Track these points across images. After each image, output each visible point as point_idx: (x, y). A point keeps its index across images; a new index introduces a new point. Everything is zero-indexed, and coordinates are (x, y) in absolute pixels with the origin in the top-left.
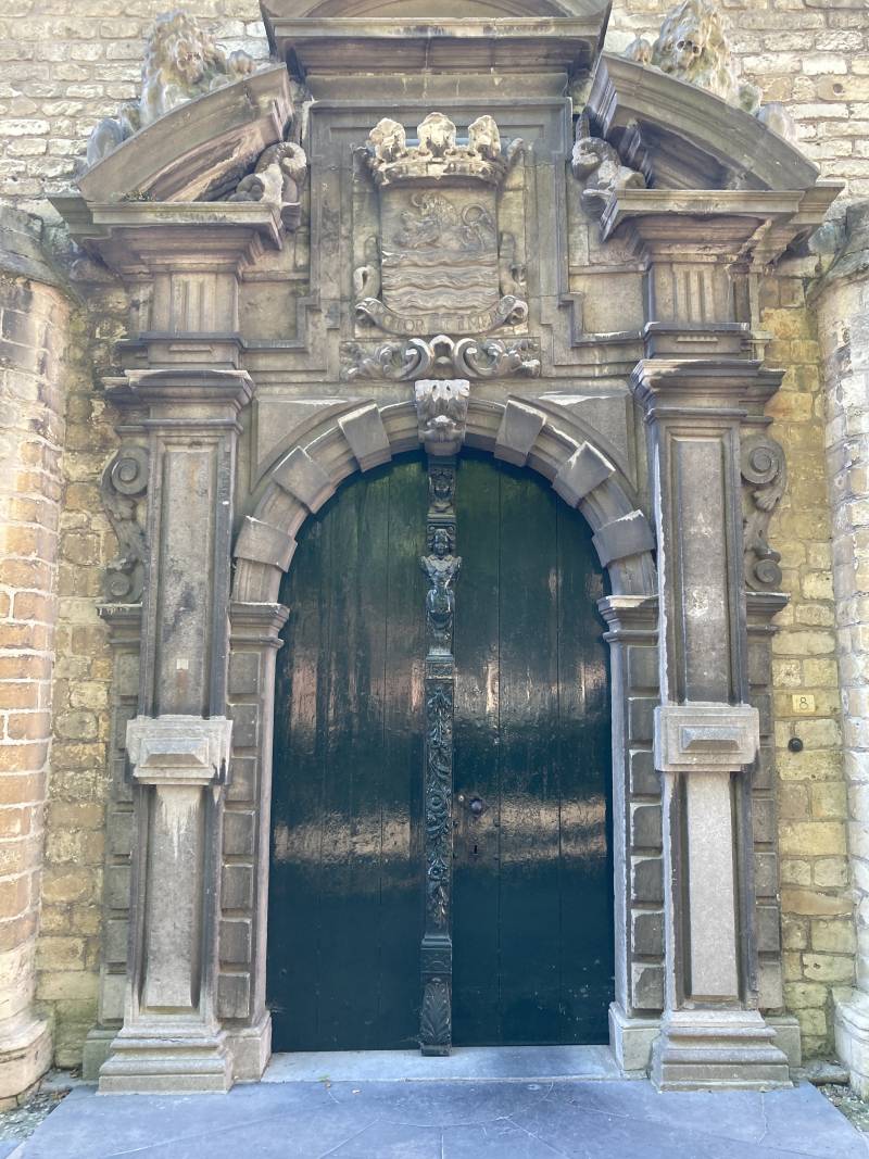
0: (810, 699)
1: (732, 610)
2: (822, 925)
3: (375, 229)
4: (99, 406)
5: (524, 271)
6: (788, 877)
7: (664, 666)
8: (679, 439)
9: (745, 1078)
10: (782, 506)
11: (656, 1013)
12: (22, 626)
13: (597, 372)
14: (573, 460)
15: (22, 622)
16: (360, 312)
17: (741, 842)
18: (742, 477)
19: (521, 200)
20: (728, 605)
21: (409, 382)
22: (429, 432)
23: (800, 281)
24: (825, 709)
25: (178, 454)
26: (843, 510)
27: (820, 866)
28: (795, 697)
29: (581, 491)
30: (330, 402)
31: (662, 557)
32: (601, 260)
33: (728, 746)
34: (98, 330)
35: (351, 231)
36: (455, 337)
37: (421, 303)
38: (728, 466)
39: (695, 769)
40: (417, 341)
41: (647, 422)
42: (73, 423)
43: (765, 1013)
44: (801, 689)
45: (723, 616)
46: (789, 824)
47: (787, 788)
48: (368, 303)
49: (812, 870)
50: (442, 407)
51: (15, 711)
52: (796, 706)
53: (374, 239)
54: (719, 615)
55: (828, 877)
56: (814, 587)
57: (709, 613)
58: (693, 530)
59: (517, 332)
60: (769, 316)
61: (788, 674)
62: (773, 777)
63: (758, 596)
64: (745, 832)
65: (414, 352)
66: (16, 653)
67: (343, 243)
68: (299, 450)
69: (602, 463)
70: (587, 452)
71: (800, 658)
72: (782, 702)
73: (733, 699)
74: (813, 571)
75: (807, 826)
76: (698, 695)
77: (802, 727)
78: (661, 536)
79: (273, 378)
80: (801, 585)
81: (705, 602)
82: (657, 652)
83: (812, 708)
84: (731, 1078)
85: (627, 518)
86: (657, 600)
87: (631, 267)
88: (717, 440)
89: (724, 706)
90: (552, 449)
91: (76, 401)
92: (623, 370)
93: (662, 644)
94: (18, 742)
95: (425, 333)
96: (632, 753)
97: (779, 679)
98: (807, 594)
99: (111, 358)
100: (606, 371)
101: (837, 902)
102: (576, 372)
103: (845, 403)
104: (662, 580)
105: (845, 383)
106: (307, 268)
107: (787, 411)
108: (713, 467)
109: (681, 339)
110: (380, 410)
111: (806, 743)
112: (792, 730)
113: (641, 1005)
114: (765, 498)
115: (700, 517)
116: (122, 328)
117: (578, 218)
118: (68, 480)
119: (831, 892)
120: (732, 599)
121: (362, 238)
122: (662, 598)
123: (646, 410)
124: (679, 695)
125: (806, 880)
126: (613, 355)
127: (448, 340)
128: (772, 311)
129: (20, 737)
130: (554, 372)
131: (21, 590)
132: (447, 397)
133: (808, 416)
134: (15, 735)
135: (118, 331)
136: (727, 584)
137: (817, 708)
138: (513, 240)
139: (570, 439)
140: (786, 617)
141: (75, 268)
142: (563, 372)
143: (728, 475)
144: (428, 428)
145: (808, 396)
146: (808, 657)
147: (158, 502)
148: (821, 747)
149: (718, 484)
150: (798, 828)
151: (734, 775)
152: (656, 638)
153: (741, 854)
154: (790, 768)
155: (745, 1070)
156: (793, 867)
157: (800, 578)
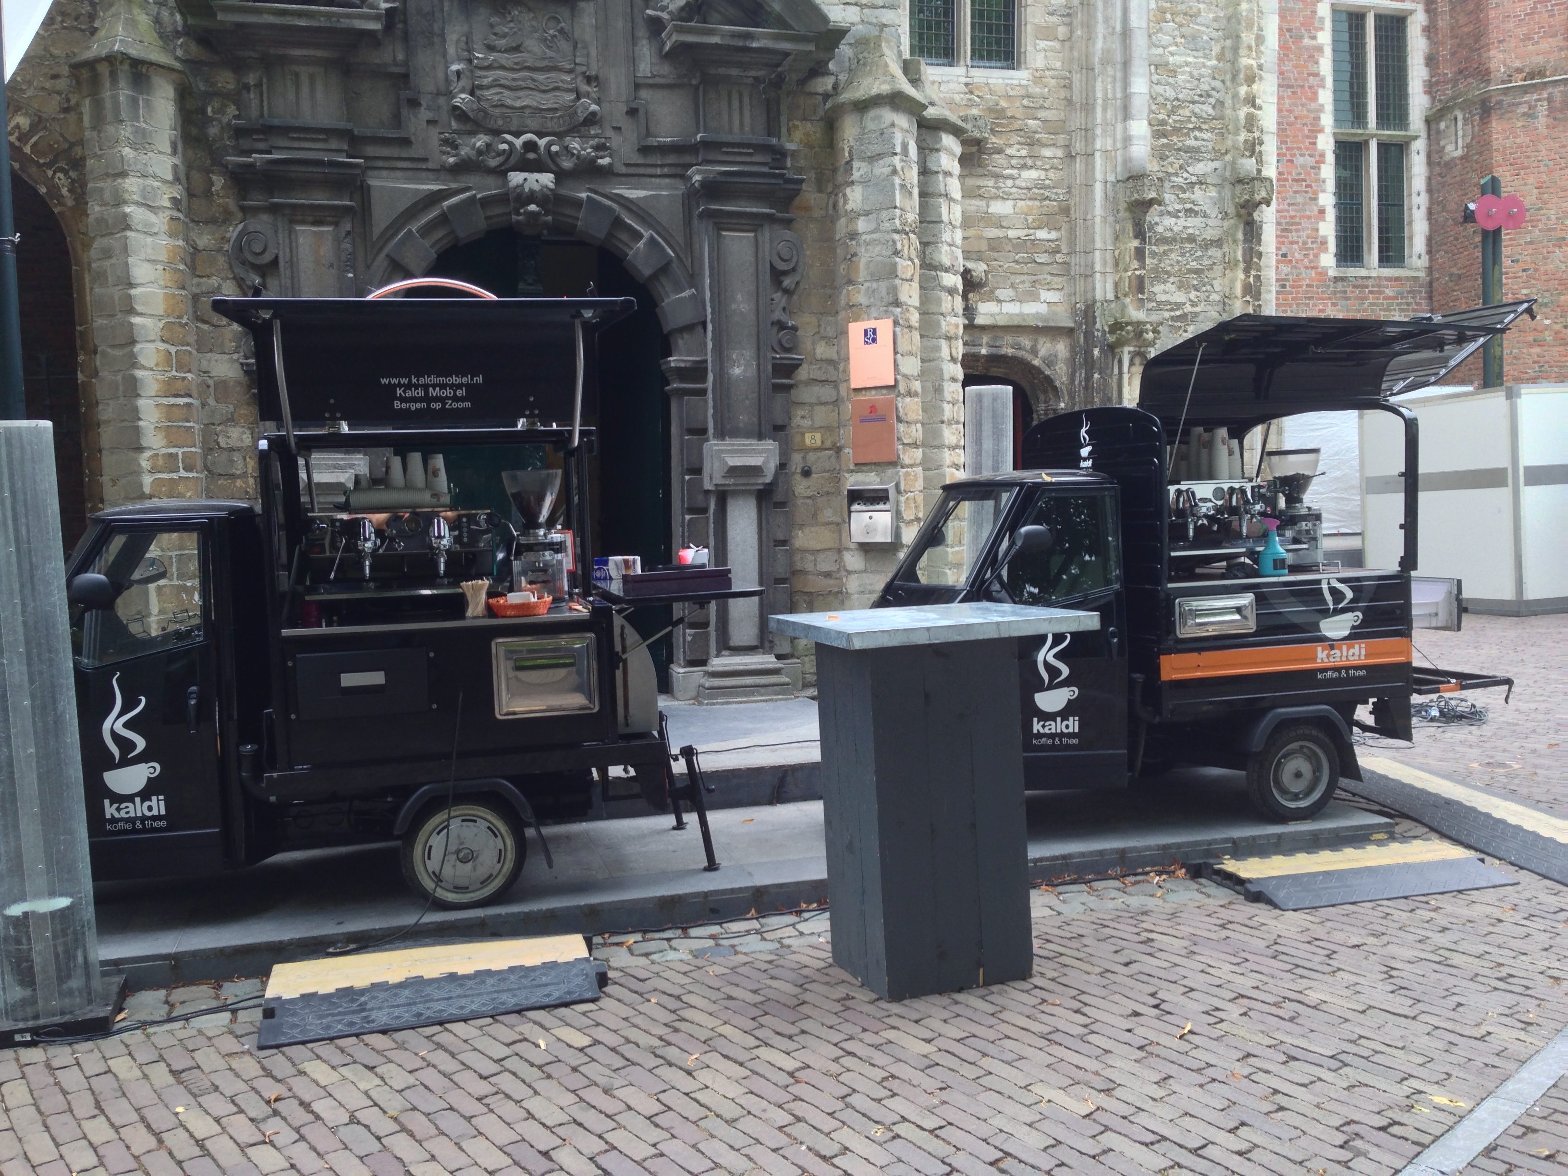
0: (818, 436)
1: (762, 367)
2: (821, 598)
3: (465, 28)
4: (219, 182)
5: (596, 78)
6: (799, 566)
7: (711, 411)
8: (724, 233)
9: (762, 695)
10: (802, 286)
11: (703, 663)
12: (184, 379)
13: (659, 171)
14: (641, 244)
15: (183, 375)
16: (456, 108)
17: (764, 539)
18: (771, 263)
19: (592, 10)
20: (758, 365)
21: (502, 173)
22: (520, 218)
23: (820, 97)
24: (828, 444)
25: (304, 231)
26: (844, 291)
27: (821, 556)
28: (807, 435)
29: (647, 272)
30: (435, 187)
31: (710, 327)
32: (661, 72)
33: (756, 471)
34: (209, 109)
35: (443, 29)
36: (541, 135)
37: (509, 102)
38: (760, 255)
39: (732, 488)
40: (508, 137)
41: (699, 216)
42: (195, 196)
43: (779, 657)
44: (813, 429)
45: (755, 373)
46: (800, 529)
47: (799, 502)
48: (463, 99)
49: (815, 560)
50: (532, 197)
51: (186, 449)
52: (808, 441)
53: (464, 39)
54: (752, 372)
55: (826, 564)
56: (822, 350)
57: (745, 371)
58: (734, 306)
59: (592, 132)
60: (796, 127)
61: (803, 417)
62: (790, 493)
63: (781, 358)
64: (768, 531)
65: (505, 146)
66: (181, 401)
67: (436, 40)
68: (410, 231)
69: (664, 250)
70: (652, 238)
71: (811, 405)
72: (798, 438)
73: (760, 437)
74: (823, 338)
75: (813, 529)
76: (735, 433)
77: (812, 457)
78: (709, 310)
79: (380, 164)
80: (814, 349)
81: (742, 362)
82: (706, 401)
83: (819, 443)
84: (753, 695)
85: (683, 295)
86: (706, 361)
87: (685, 80)
88: (752, 235)
89: (754, 442)
90: (624, 237)
91: (196, 175)
92: (679, 171)
93: (710, 395)
94: (190, 475)
95: (513, 129)
96: (687, 478)
97: (797, 421)
98: (818, 356)
99: (226, 136)
100: (666, 170)
101: (832, 582)
102: (642, 171)
103: (849, 207)
104: (710, 345)
105: (848, 191)
106: (406, 63)
107: (807, 209)
108: (749, 257)
109: (724, 149)
110: (479, 196)
111: (813, 469)
112: (804, 458)
113: (693, 657)
114: (787, 282)
115: (739, 296)
116: (233, 107)
117: (642, 32)
118: (196, 249)
119: (828, 575)
120: (762, 361)
121: (454, 37)
122: (710, 360)
123: (698, 207)
124: (721, 434)
125: (809, 567)
126: (671, 159)
127: (534, 137)
128: (798, 123)
129: (191, 471)
130: (624, 170)
131: (180, 348)
132: (537, 187)
133: (823, 213)
134: (187, 469)
135: (229, 110)
136: (759, 349)
137: (823, 442)
138: (585, 47)
139: (638, 228)
140: (803, 374)
141: (181, 45)
142: (632, 170)
143: (760, 262)
144: (519, 214)
145: (824, 196)
146: (817, 404)
147: (288, 273)
148: (825, 471)
149: (752, 270)
150: (807, 531)
151: (759, 491)
152: (703, 392)
153: (764, 547)
154: (801, 487)
155: (762, 690)
156: (802, 558)
157: (814, 343)
